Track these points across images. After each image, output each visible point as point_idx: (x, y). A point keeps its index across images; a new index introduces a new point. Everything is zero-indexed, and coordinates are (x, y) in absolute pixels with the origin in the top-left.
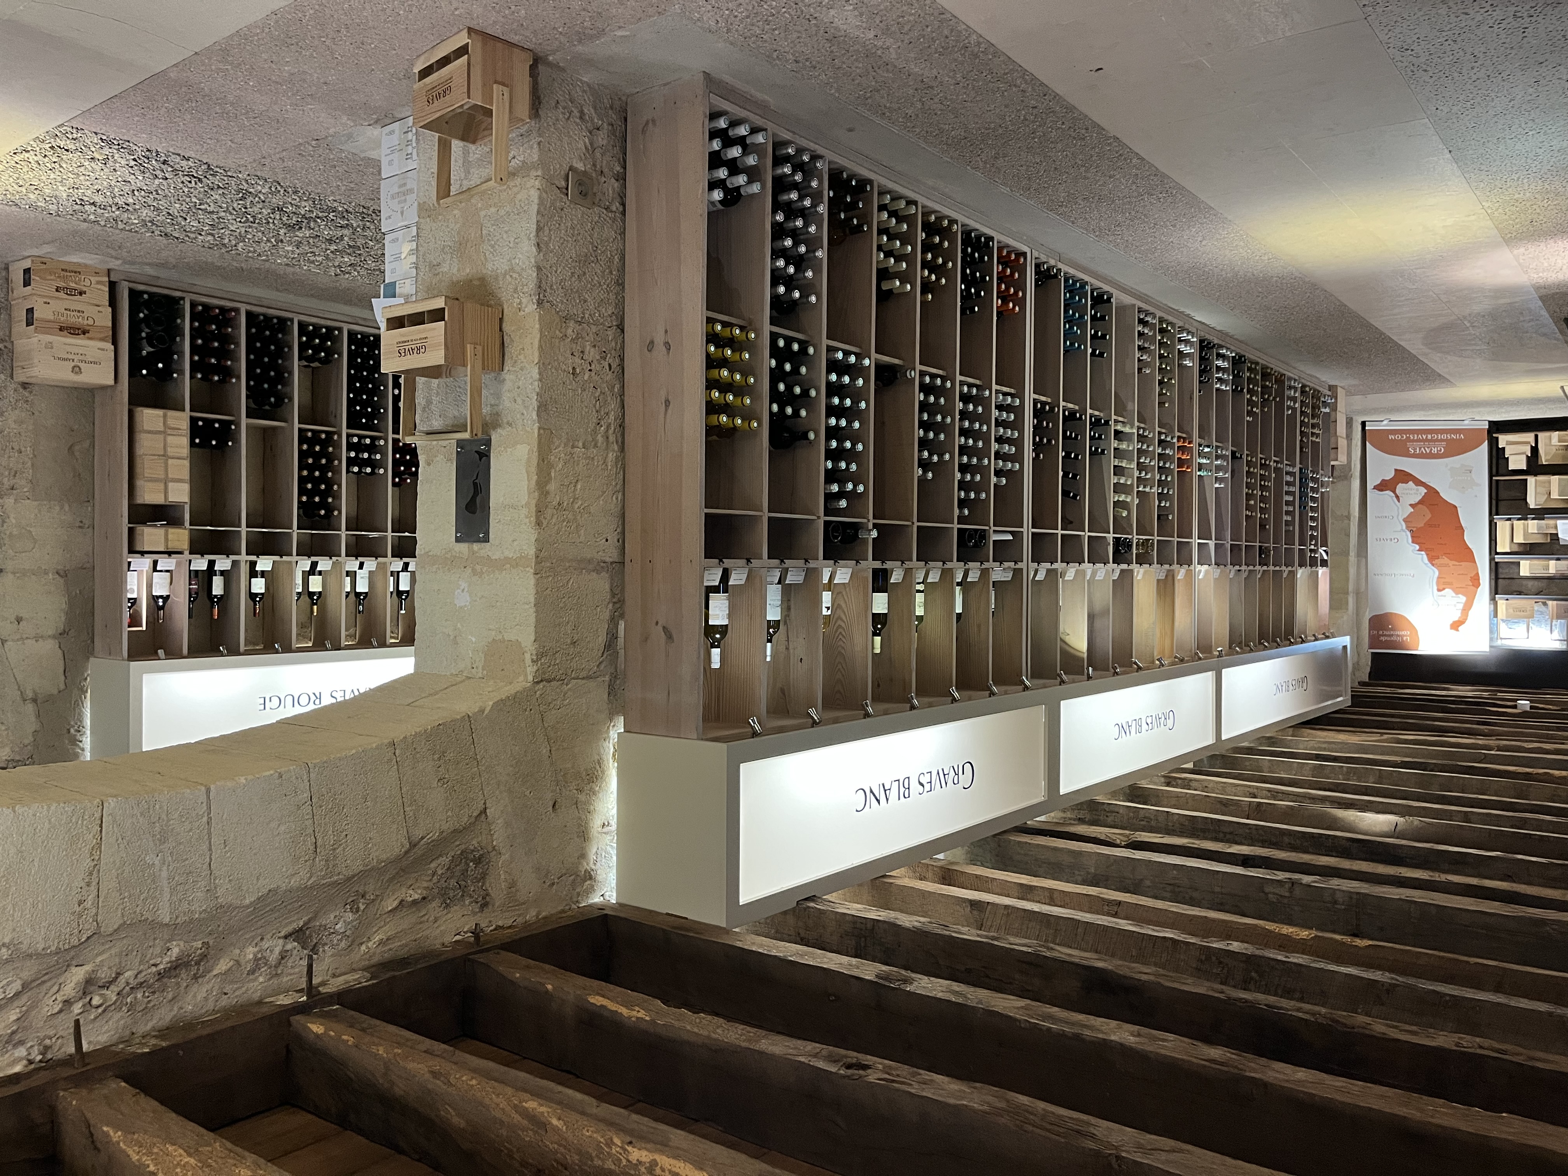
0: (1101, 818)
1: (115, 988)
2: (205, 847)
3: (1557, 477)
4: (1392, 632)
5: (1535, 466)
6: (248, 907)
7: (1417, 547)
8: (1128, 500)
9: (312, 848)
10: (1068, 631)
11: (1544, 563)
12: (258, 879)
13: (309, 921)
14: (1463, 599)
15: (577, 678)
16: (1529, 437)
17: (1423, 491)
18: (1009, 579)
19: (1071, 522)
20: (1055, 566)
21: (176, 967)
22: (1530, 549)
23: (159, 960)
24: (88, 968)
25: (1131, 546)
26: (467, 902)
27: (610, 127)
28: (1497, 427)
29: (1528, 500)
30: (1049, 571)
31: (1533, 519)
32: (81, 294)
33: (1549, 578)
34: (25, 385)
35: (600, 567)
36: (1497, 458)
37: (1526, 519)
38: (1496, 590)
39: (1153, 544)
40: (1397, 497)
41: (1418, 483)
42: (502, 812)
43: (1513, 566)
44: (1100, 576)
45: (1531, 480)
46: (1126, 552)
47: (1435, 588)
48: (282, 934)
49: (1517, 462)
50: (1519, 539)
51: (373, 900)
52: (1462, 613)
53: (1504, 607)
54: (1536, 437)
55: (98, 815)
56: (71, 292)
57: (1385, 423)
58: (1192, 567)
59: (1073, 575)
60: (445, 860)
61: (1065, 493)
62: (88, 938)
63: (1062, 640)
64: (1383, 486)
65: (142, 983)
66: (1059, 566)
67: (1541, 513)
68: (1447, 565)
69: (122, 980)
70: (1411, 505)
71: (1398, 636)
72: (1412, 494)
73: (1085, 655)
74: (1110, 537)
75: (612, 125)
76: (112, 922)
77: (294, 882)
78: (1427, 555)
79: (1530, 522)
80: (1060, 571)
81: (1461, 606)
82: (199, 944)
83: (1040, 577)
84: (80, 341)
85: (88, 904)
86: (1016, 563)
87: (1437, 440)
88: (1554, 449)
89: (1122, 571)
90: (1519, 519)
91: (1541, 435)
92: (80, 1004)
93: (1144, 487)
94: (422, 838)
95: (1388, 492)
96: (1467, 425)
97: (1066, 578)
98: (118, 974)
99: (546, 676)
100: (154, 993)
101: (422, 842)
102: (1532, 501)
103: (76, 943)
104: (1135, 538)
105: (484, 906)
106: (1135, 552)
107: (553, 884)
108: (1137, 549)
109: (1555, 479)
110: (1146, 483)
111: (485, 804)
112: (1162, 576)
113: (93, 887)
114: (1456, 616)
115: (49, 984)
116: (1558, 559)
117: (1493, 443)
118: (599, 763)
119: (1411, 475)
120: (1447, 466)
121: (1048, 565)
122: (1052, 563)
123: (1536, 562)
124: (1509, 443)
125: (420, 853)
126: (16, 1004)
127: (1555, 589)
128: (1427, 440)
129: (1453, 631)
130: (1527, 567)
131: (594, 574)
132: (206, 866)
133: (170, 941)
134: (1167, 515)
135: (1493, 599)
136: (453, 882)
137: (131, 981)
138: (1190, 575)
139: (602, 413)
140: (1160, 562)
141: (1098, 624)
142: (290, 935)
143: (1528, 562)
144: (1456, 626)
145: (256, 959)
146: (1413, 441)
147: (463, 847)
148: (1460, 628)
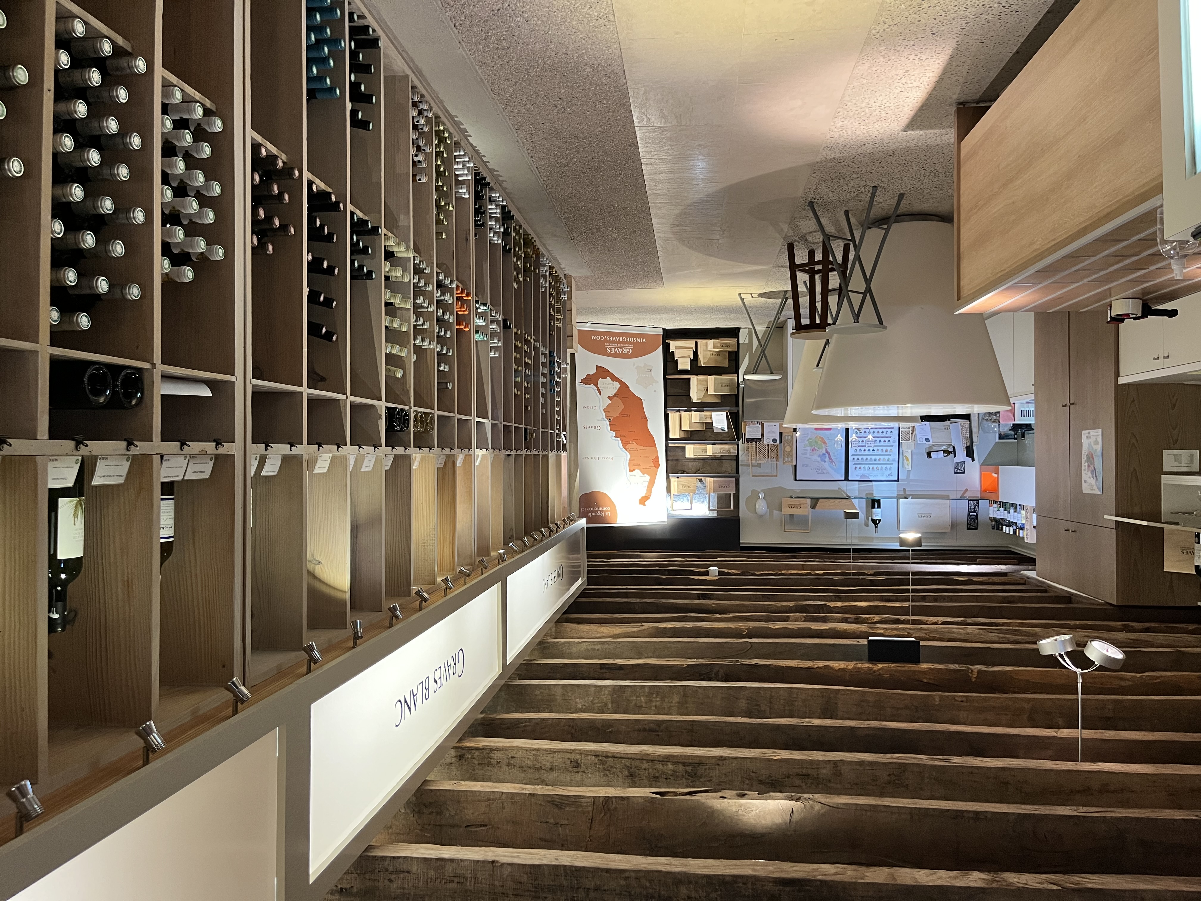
0: (381, 885)
3: (713, 376)
4: (597, 509)
5: (696, 369)
7: (614, 434)
8: (403, 355)
10: (318, 558)
11: (702, 447)
14: (647, 478)
16: (691, 343)
17: (618, 385)
18: (206, 476)
19: (323, 379)
20: (297, 450)
22: (691, 436)
25: (408, 420)
28: (670, 334)
29: (691, 395)
30: (286, 460)
31: (695, 411)
33: (704, 459)
36: (669, 359)
37: (690, 411)
38: (670, 471)
39: (432, 419)
40: (599, 390)
41: (614, 378)
43: (679, 450)
44: (368, 465)
45: (694, 379)
46: (401, 430)
47: (628, 469)
49: (684, 364)
50: (686, 427)
52: (647, 490)
53: (676, 483)
54: (696, 343)
57: (588, 324)
58: (471, 453)
59: (327, 465)
61: (314, 329)
63: (311, 574)
64: (589, 380)
66: (303, 449)
67: (701, 406)
68: (636, 450)
70: (609, 397)
71: (601, 511)
72: (609, 387)
73: (348, 596)
74: (382, 405)
78: (621, 440)
79: (693, 413)
80: (306, 457)
81: (646, 484)
83: (271, 469)
86: (218, 443)
87: (627, 343)
88: (709, 353)
89: (396, 457)
90: (685, 411)
91: (701, 342)
93: (423, 340)
95: (591, 385)
96: (648, 330)
97: (316, 471)
102: (695, 396)
104: (413, 410)
106: (412, 430)
108: (415, 426)
109: (711, 378)
110: (425, 336)
112: (440, 463)
114: (643, 493)
116: (714, 444)
117: (666, 347)
119: (608, 371)
120: (634, 365)
121: (284, 449)
122: (292, 445)
123: (697, 446)
124: (677, 348)
127: (708, 468)
128: (619, 342)
129: (641, 505)
130: (691, 451)
134: (446, 383)
135: (668, 477)
138: (469, 461)
140: (441, 446)
141: (364, 539)
143: (692, 446)
144: (643, 501)
146: (610, 342)
148: (646, 503)
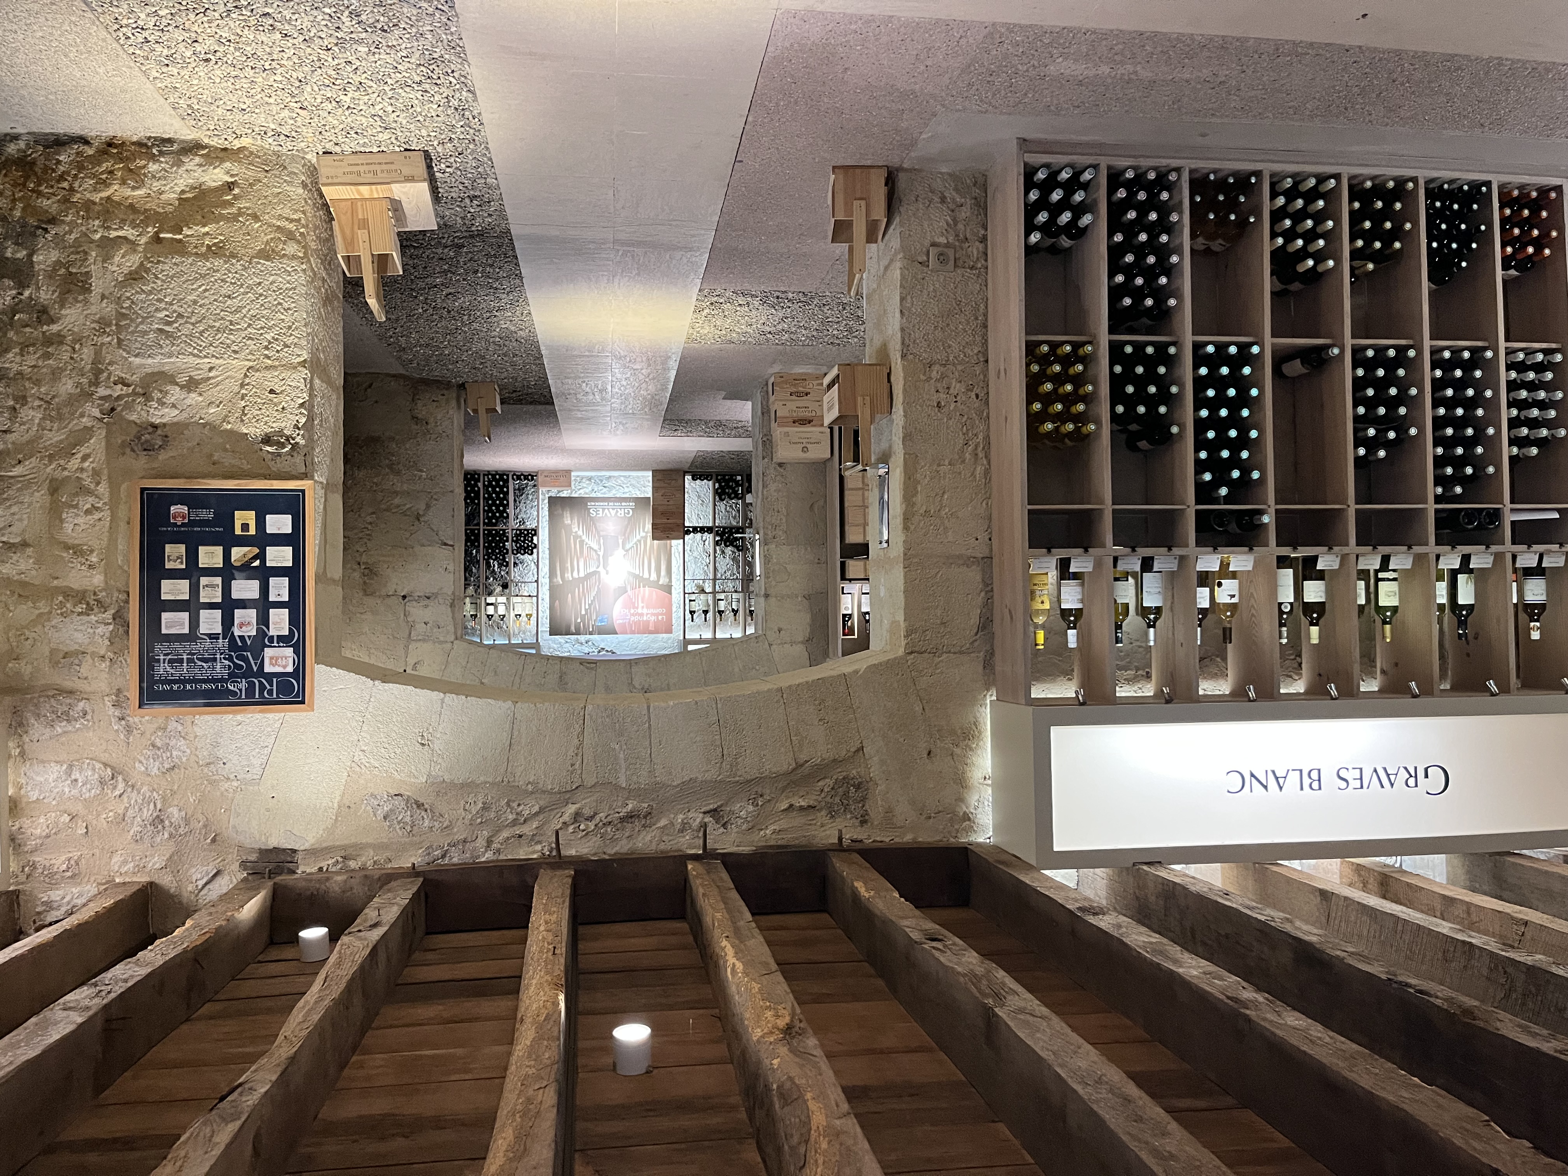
1: (594, 822)
2: (647, 743)
6: (676, 787)
9: (720, 755)
12: (682, 770)
13: (722, 805)
15: (950, 652)
21: (630, 817)
23: (620, 810)
24: (577, 806)
26: (848, 817)
27: (973, 201)
32: (806, 394)
34: (780, 465)
35: (969, 561)
42: (877, 751)
48: (702, 810)
51: (769, 801)
55: (582, 714)
56: (799, 394)
60: (830, 782)
62: (577, 788)
65: (610, 823)
69: (597, 818)
75: (976, 199)
76: (590, 781)
77: (708, 776)
82: (646, 805)
84: (807, 429)
85: (577, 766)
92: (572, 827)
94: (807, 762)
98: (596, 814)
99: (916, 649)
100: (618, 830)
101: (807, 765)
103: (569, 789)
105: (863, 822)
107: (930, 818)
111: (861, 743)
113: (579, 758)
115: (556, 811)
118: (975, 724)
125: (807, 772)
126: (537, 818)
131: (965, 568)
132: (648, 755)
133: (628, 799)
136: (837, 800)
137: (603, 819)
139: (970, 435)
142: (708, 812)
145: (683, 823)
147: (844, 774)
